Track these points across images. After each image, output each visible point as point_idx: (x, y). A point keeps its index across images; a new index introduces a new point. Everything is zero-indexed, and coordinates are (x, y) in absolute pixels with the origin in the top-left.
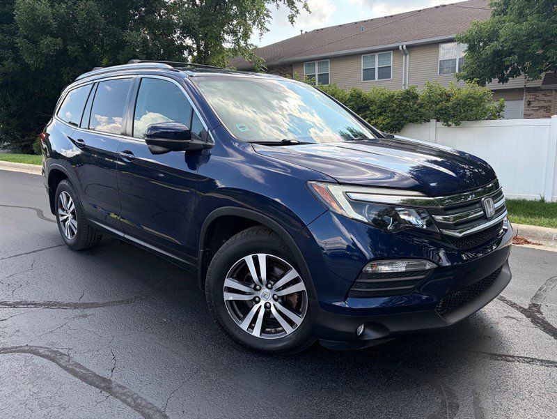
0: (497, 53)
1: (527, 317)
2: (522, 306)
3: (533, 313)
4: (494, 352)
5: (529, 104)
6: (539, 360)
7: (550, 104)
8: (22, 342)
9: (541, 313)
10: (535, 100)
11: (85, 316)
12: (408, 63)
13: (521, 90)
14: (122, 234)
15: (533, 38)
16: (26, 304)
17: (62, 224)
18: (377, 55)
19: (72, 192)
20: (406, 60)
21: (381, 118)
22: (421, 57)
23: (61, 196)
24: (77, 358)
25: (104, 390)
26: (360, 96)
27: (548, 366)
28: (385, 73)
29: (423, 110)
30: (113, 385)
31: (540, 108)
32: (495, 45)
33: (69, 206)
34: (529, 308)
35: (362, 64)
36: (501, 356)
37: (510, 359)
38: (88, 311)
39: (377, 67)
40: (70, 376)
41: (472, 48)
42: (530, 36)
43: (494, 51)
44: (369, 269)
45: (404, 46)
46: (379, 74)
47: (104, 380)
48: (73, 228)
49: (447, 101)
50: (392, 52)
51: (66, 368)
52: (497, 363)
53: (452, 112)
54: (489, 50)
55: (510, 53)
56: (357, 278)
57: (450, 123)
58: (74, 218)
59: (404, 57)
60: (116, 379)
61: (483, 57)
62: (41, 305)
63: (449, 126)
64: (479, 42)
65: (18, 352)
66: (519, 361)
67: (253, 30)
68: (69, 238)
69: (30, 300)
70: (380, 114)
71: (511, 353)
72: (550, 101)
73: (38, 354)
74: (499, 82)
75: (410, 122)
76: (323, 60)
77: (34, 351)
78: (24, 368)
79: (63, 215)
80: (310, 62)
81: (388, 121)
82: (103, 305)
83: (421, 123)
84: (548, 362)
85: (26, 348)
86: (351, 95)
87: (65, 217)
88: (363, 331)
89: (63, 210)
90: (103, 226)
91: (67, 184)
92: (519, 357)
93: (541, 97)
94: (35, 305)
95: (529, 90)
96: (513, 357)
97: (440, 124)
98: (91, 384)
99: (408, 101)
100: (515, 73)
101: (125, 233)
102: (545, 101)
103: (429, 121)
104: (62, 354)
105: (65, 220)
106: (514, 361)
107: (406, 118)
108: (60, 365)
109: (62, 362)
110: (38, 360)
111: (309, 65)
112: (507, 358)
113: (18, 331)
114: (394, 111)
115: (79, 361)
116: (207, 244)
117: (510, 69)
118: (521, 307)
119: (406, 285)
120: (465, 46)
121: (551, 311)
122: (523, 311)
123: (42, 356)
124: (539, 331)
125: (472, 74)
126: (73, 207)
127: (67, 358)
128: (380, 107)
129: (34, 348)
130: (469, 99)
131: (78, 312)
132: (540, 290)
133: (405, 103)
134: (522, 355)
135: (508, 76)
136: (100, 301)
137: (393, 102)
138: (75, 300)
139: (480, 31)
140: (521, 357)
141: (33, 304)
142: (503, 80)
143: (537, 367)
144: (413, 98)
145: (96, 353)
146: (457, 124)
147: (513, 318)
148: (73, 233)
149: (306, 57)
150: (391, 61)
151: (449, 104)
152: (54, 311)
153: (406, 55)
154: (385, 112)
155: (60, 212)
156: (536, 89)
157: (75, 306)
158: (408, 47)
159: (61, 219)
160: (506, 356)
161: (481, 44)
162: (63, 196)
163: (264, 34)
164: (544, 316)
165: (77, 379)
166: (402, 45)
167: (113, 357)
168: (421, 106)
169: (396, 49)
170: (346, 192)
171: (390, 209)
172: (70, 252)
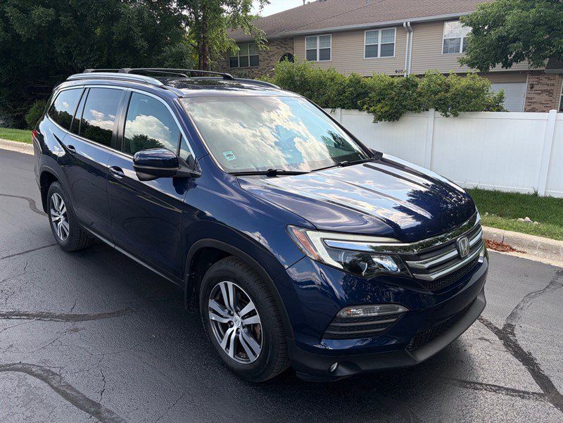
0: (501, 38)
1: (501, 339)
2: (497, 326)
3: (506, 336)
4: (464, 378)
5: (532, 87)
6: (505, 389)
7: (553, 88)
8: (16, 358)
9: (514, 335)
10: (539, 83)
11: (76, 330)
12: (411, 41)
13: (524, 73)
14: (113, 246)
15: (539, 25)
16: (19, 315)
17: (54, 224)
18: (380, 31)
19: (64, 195)
20: (409, 37)
21: (379, 106)
22: (425, 35)
23: (52, 197)
24: (69, 379)
25: (93, 415)
26: (359, 82)
27: (512, 396)
28: (388, 50)
29: (422, 100)
30: (102, 410)
31: (543, 91)
32: (501, 30)
33: (61, 208)
34: (504, 329)
35: (365, 40)
36: (470, 383)
37: (479, 387)
38: (80, 325)
39: (379, 44)
40: (62, 399)
41: (476, 32)
42: (536, 24)
43: (499, 37)
44: (343, 314)
45: (409, 23)
46: (381, 51)
47: (94, 404)
48: (65, 229)
49: (447, 91)
50: (395, 28)
51: (57, 390)
52: (465, 390)
53: (451, 103)
54: (494, 34)
55: (515, 40)
56: (331, 322)
57: (448, 113)
58: (66, 220)
59: (408, 34)
60: (105, 403)
61: (488, 42)
62: (33, 316)
63: (447, 116)
64: (484, 26)
65: (12, 370)
66: (485, 389)
67: (253, 4)
68: (62, 238)
69: (23, 310)
70: (379, 101)
71: (480, 380)
72: (553, 85)
73: (31, 373)
74: (502, 67)
75: (409, 110)
76: (325, 35)
77: (26, 369)
78: (17, 389)
79: (55, 216)
80: (312, 36)
81: (386, 108)
82: (94, 318)
83: (419, 112)
84: (514, 390)
85: (20, 366)
86: (351, 81)
87: (57, 218)
88: (337, 368)
89: (55, 211)
90: (94, 234)
91: (59, 187)
92: (487, 385)
93: (544, 80)
94: (29, 316)
95: (532, 73)
96: (481, 384)
97: (438, 114)
98: (81, 407)
99: (407, 89)
100: (519, 58)
101: (116, 245)
102: (548, 85)
103: (427, 110)
104: (54, 374)
105: (58, 221)
106: (481, 390)
107: (405, 107)
108: (52, 386)
109: (54, 383)
110: (31, 380)
111: (311, 39)
112: (476, 385)
113: (11, 346)
114: (392, 99)
115: (70, 382)
116: (193, 269)
117: (514, 53)
118: (496, 328)
119: (378, 328)
120: (470, 29)
121: (524, 332)
122: (498, 332)
123: (35, 375)
124: (510, 356)
125: (476, 58)
126: (65, 209)
127: (58, 378)
128: (380, 94)
129: (27, 366)
130: (469, 91)
131: (70, 325)
132: (516, 308)
133: (404, 91)
134: (490, 383)
135: (512, 61)
136: (92, 313)
137: (392, 89)
138: (66, 311)
139: (485, 15)
140: (489, 385)
141: (26, 315)
142: (507, 64)
143: (503, 396)
144: (413, 86)
145: (86, 373)
146: (456, 115)
147: (487, 340)
148: (65, 235)
149: (307, 31)
150: (395, 38)
151: (448, 95)
152: (46, 324)
153: (410, 32)
154: (384, 99)
155: (52, 212)
156: (539, 73)
157: (67, 318)
158: (412, 24)
159: (54, 219)
160: (475, 383)
161: (486, 28)
162: (55, 198)
163: (264, 6)
164: (517, 338)
165: (68, 402)
166: (407, 21)
167: (103, 378)
168: (420, 95)
169: (400, 26)
170: (324, 239)
171: (366, 256)
172: (62, 253)
